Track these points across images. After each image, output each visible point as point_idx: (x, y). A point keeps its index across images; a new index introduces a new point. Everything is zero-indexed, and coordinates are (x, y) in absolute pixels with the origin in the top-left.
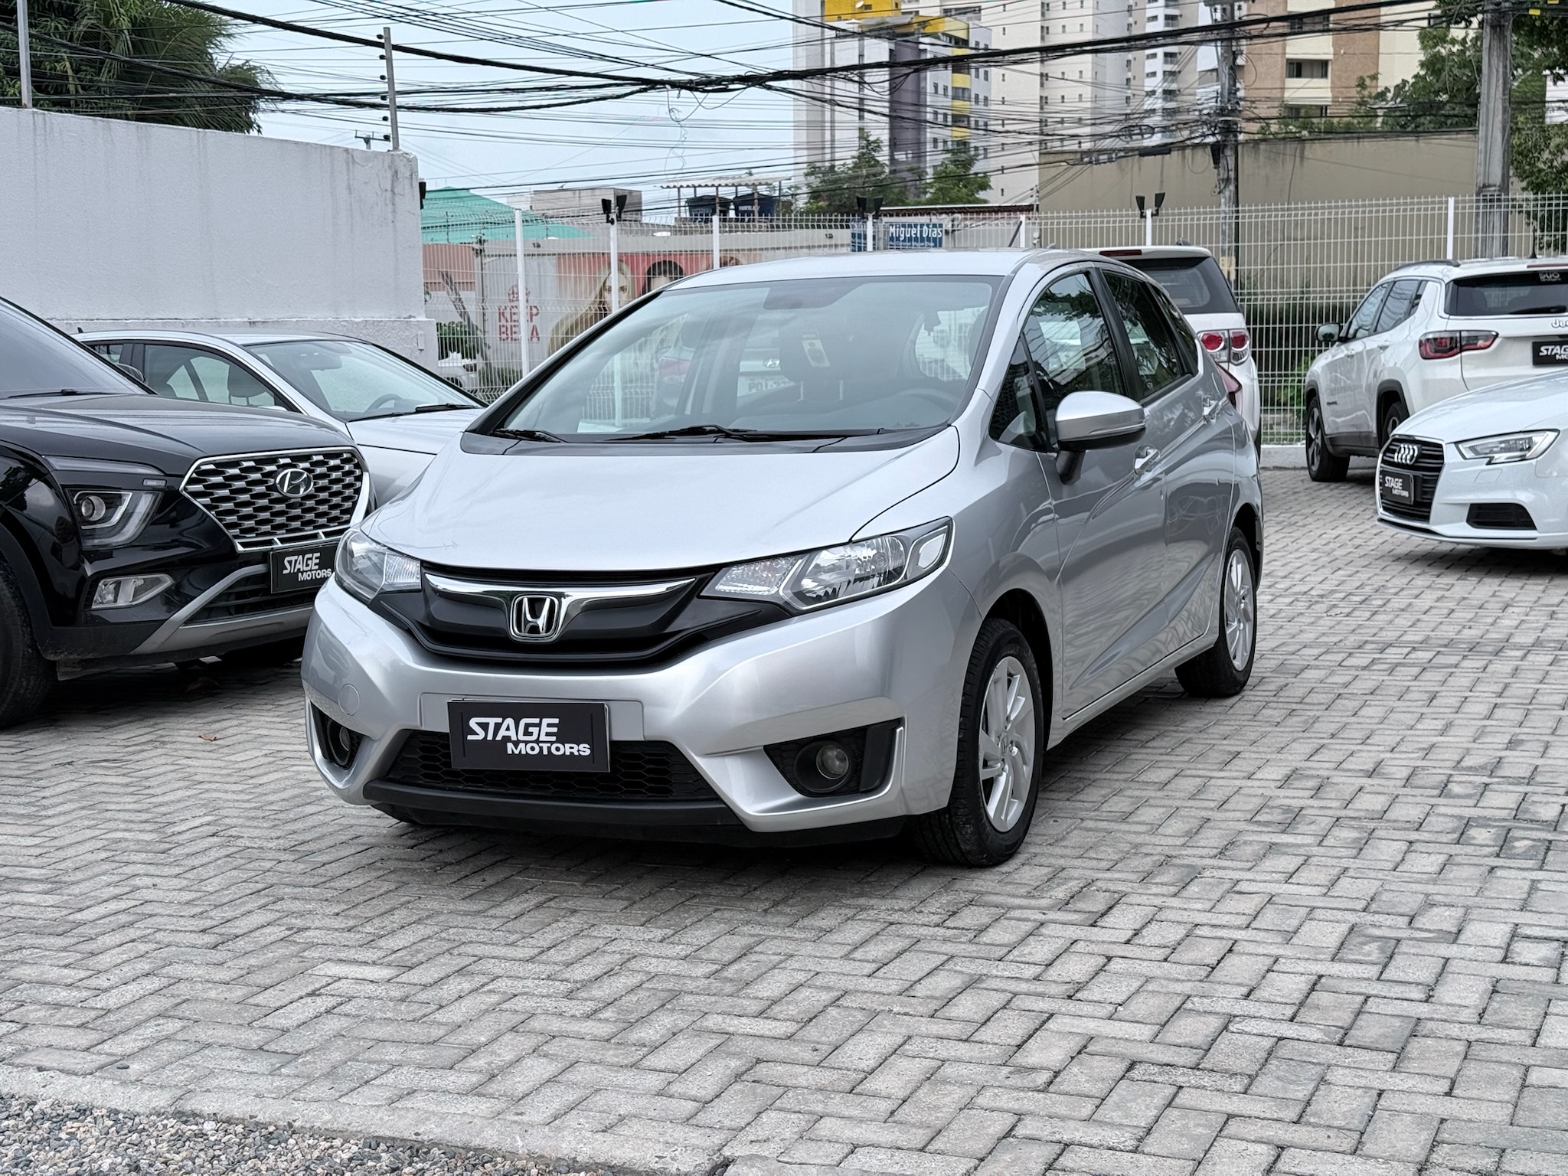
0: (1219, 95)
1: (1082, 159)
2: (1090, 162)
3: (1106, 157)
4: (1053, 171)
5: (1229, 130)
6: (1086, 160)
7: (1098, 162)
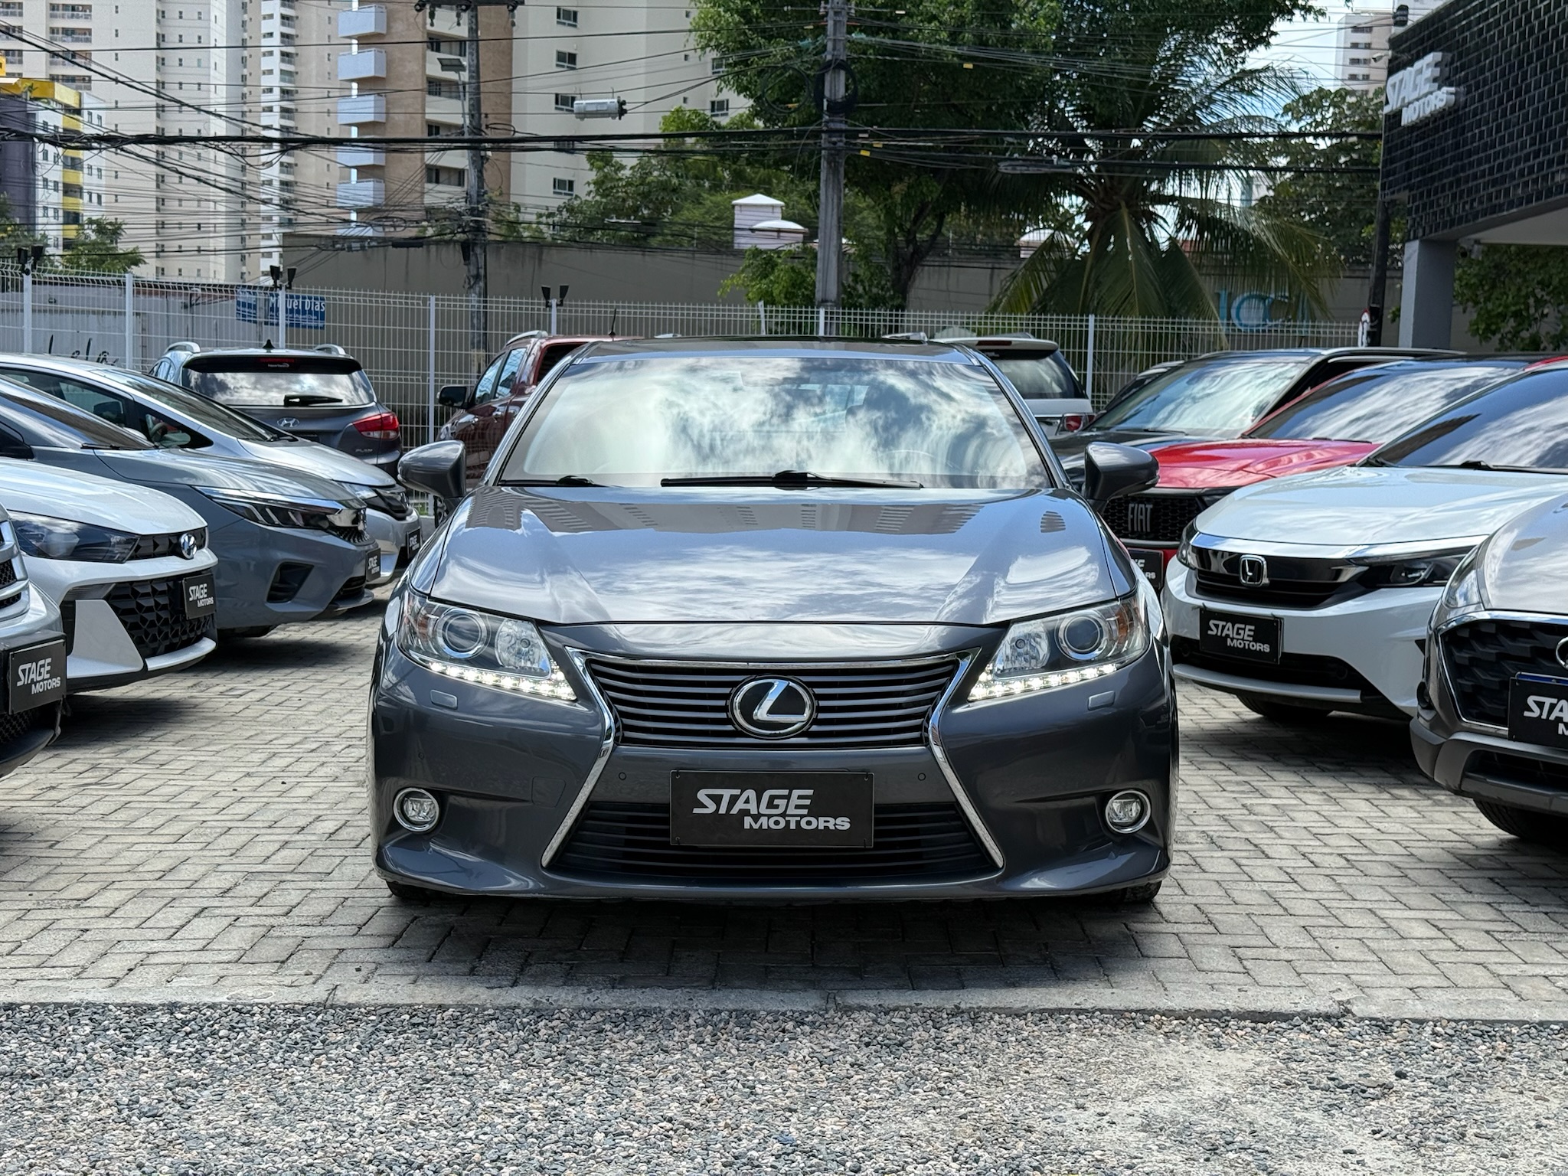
0: (468, 198)
1: (333, 246)
2: (343, 249)
3: (356, 245)
4: (297, 255)
5: (479, 228)
6: (338, 246)
7: (350, 249)
